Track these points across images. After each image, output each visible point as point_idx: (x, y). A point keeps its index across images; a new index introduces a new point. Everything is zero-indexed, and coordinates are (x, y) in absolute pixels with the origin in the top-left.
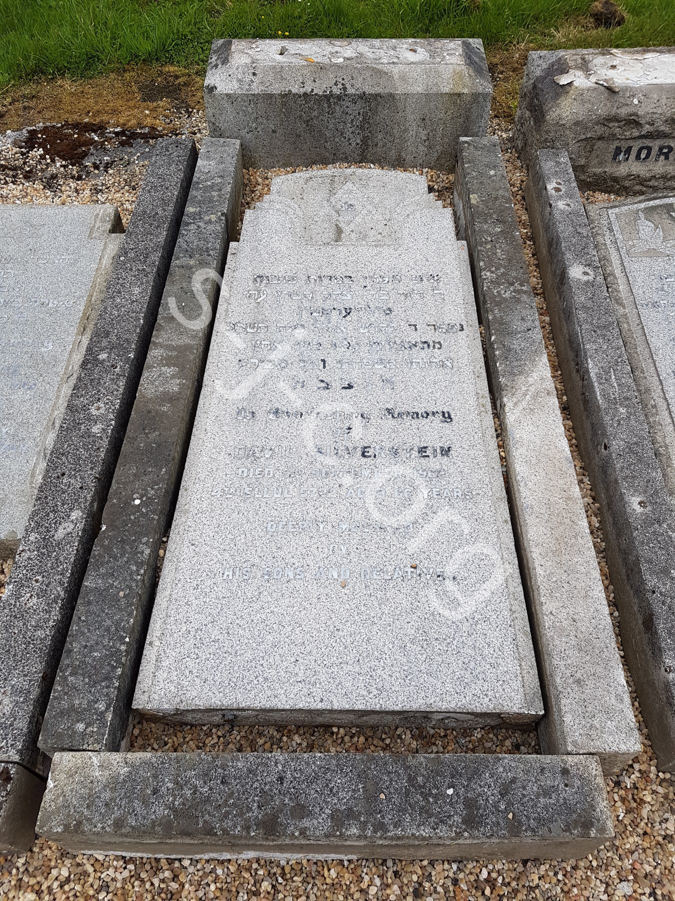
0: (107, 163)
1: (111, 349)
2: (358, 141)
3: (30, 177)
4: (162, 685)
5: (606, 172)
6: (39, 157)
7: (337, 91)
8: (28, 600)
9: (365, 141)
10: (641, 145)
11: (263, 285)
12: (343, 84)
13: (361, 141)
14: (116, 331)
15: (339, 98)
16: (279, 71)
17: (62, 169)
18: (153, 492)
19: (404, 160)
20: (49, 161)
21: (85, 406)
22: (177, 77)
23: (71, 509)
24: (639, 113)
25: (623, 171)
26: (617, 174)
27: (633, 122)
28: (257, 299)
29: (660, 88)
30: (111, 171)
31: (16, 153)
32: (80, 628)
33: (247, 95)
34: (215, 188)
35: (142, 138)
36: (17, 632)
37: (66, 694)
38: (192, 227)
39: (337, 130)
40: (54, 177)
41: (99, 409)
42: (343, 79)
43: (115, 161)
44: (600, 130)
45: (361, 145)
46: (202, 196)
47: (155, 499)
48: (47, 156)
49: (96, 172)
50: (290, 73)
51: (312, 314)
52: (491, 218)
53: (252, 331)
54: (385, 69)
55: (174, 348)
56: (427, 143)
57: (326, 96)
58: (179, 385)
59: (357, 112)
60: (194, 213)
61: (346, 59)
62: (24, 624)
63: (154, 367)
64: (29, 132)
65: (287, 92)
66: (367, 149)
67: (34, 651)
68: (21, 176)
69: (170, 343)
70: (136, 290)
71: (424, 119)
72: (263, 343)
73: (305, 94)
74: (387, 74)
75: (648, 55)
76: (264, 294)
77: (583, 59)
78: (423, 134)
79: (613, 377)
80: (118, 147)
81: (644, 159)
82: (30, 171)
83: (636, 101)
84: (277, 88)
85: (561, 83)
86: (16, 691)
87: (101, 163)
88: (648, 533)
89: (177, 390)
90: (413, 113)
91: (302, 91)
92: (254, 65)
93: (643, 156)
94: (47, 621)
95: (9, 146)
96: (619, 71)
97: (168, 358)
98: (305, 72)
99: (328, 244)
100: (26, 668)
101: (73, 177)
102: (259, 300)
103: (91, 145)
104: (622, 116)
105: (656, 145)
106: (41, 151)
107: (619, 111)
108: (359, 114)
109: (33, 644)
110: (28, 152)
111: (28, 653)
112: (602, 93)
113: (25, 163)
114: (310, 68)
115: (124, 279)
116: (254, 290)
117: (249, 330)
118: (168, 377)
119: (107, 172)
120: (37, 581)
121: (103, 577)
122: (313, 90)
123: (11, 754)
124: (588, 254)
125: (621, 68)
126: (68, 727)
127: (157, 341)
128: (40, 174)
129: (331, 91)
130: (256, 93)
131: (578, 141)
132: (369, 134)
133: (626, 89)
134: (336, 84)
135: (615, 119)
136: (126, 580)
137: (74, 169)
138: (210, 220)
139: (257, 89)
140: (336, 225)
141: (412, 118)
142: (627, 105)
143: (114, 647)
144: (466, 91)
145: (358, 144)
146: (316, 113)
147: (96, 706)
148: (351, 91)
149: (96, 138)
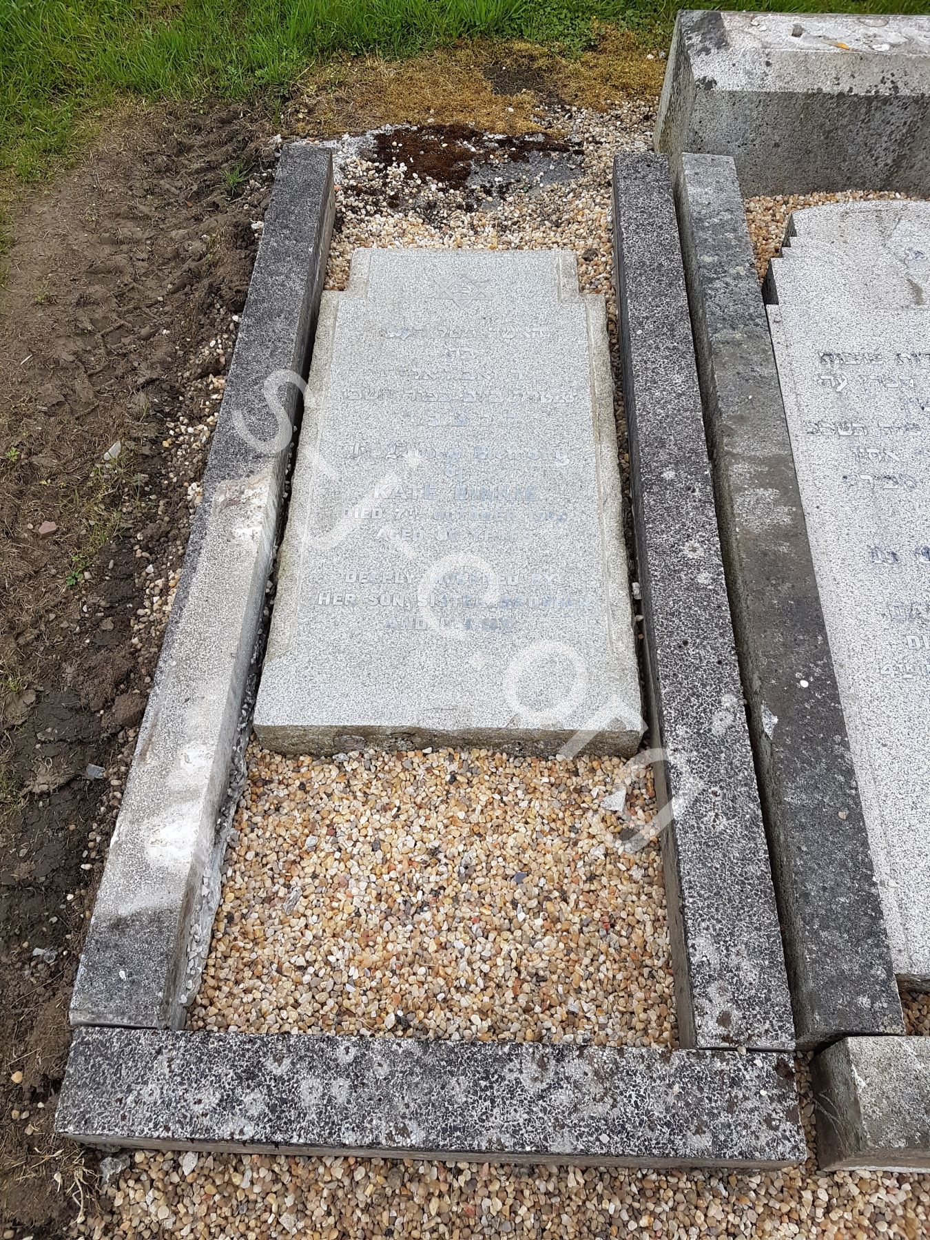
0: (501, 187)
1: (676, 464)
2: (889, 161)
3: (397, 205)
4: (922, 943)
6: (403, 176)
7: (885, 91)
8: (714, 821)
11: (836, 367)
12: (892, 82)
13: (894, 161)
14: (672, 438)
15: (886, 101)
16: (802, 61)
17: (441, 194)
18: (818, 670)
20: (419, 182)
21: (673, 546)
22: (532, 58)
23: (718, 693)
28: (835, 387)
30: (510, 199)
31: (368, 170)
32: (806, 863)
33: (759, 94)
34: (727, 228)
35: (539, 150)
36: (718, 866)
37: (826, 955)
38: (718, 284)
39: (866, 145)
40: (431, 206)
41: (694, 550)
42: (893, 75)
43: (510, 183)
45: (891, 167)
46: (714, 240)
47: (826, 680)
48: (415, 175)
49: (490, 199)
50: (818, 63)
51: (923, 408)
53: (845, 433)
55: (762, 461)
57: (868, 98)
58: (790, 514)
59: (903, 121)
60: (713, 264)
61: (893, 46)
62: (724, 856)
63: (745, 489)
64: (377, 137)
65: (815, 91)
66: (897, 172)
67: (756, 895)
68: (385, 204)
69: (753, 453)
70: (678, 379)
72: (868, 450)
73: (841, 95)
76: (843, 380)
80: (509, 162)
82: (395, 197)
84: (800, 85)
86: (753, 952)
87: (492, 186)
89: (790, 522)
91: (837, 90)
92: (767, 51)
94: (755, 852)
95: (354, 157)
97: (759, 475)
98: (840, 63)
99: (907, 307)
100: (755, 919)
101: (459, 207)
102: (839, 389)
103: (471, 158)
106: (403, 167)
108: (905, 123)
109: (749, 884)
110: (385, 168)
111: (747, 897)
113: (385, 184)
114: (846, 57)
115: (653, 362)
116: (827, 374)
117: (842, 433)
118: (769, 503)
119: (505, 200)
120: (715, 794)
121: (804, 789)
122: (851, 88)
123: (784, 1039)
126: (849, 1002)
127: (735, 451)
128: (411, 201)
129: (877, 92)
130: (773, 90)
132: (908, 152)
134: (883, 81)
136: (837, 795)
137: (458, 196)
138: (738, 273)
139: (773, 85)
140: (908, 280)
143: (862, 890)
145: (886, 165)
146: (845, 121)
147: (872, 972)
148: (904, 92)
149: (473, 150)
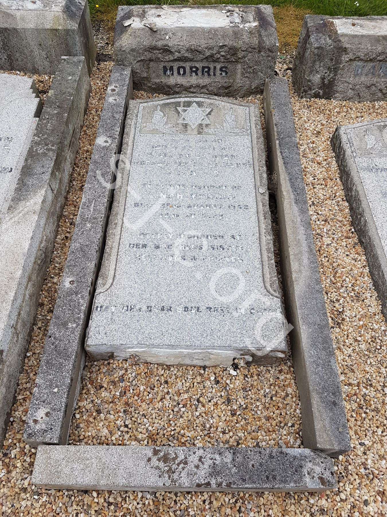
5: (162, 82)
9: (9, 56)
10: (178, 66)
19: (38, 70)
24: (169, 45)
25: (172, 81)
26: (169, 83)
27: (166, 50)
29: (183, 29)
44: (148, 55)
45: (8, 60)
52: (55, 105)
54: (12, 13)
56: (48, 60)
66: (13, 62)
71: (40, 45)
74: (12, 16)
75: (184, 9)
77: (144, 11)
78: (44, 54)
79: (93, 205)
81: (183, 74)
83: (167, 37)
85: (125, 25)
88: (66, 300)
90: (32, 41)
93: (182, 73)
96: (161, 18)
104: (159, 46)
105: (187, 65)
107: (157, 43)
112: (147, 32)
124: (114, 130)
125: (163, 17)
131: (138, 62)
132: (10, 53)
133: (162, 29)
135: (155, 48)
141: (33, 44)
142: (162, 39)
144: (60, 28)
